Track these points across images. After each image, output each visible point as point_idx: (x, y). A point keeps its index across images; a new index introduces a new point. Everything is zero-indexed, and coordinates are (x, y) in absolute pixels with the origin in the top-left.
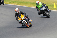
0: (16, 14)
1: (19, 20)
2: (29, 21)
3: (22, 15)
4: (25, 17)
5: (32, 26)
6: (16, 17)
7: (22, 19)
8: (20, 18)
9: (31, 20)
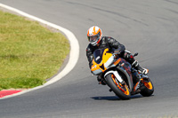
0: (90, 46)
4: (119, 60)
5: (152, 91)
9: (146, 71)
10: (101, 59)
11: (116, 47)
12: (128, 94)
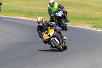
1: (44, 37)
3: (49, 28)
4: (56, 32)
6: (38, 32)
7: (49, 36)
8: (47, 33)
9: (65, 38)
10: (48, 32)
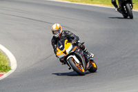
0: (54, 37)
2: (85, 56)
3: (66, 41)
11: (73, 38)
12: (83, 71)
